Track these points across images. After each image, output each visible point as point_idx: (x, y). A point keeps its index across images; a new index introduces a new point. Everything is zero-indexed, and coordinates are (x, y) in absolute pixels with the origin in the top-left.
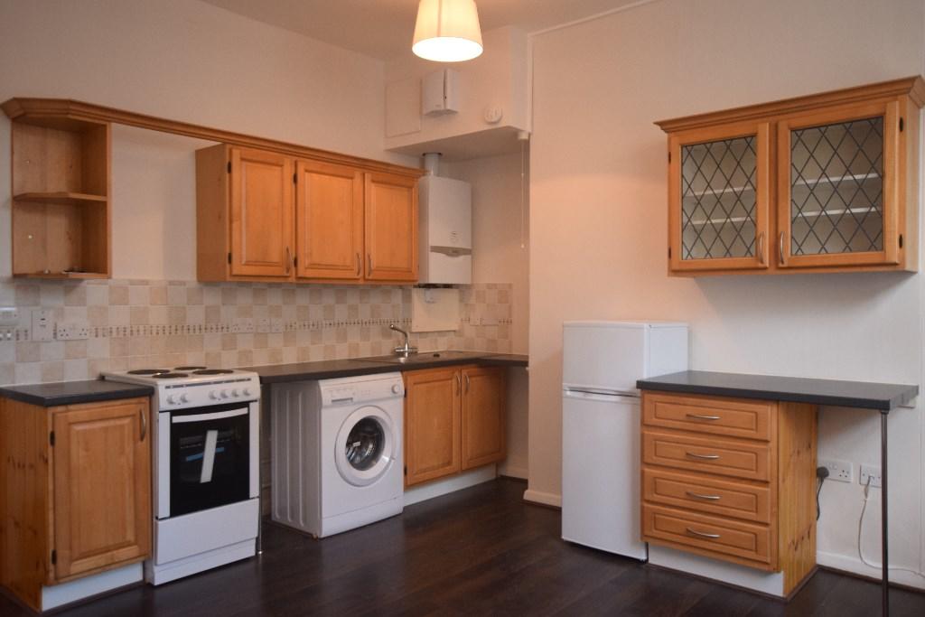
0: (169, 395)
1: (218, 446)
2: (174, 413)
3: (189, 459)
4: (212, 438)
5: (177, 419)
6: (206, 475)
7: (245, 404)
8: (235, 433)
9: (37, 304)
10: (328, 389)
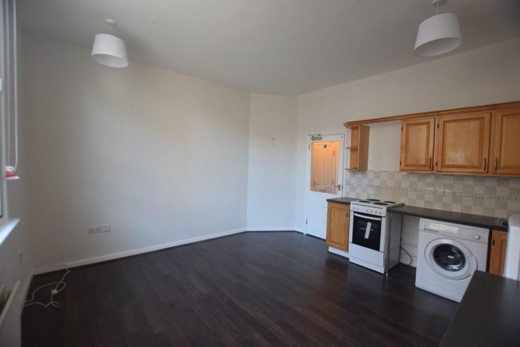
0: (354, 207)
1: (371, 228)
2: (355, 212)
3: (361, 228)
4: (369, 225)
5: (356, 214)
6: (367, 236)
7: (380, 217)
8: (377, 225)
9: (355, 177)
10: (423, 222)
